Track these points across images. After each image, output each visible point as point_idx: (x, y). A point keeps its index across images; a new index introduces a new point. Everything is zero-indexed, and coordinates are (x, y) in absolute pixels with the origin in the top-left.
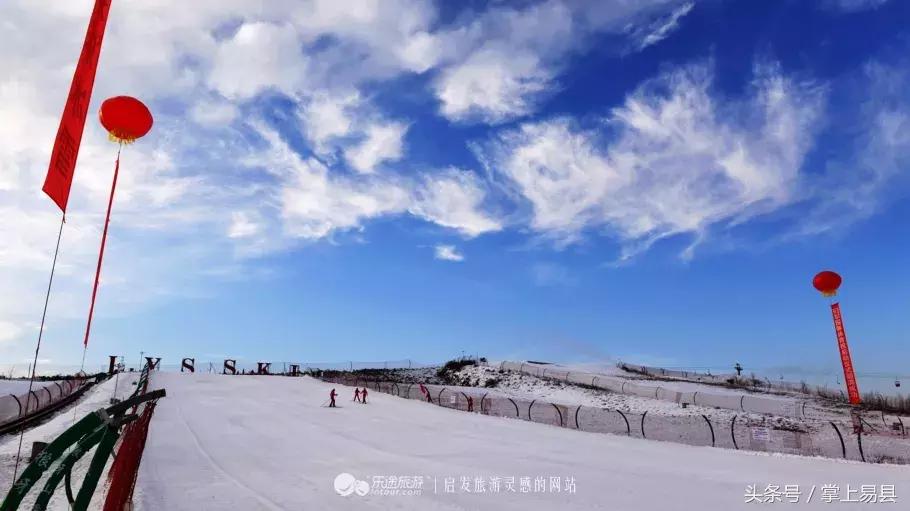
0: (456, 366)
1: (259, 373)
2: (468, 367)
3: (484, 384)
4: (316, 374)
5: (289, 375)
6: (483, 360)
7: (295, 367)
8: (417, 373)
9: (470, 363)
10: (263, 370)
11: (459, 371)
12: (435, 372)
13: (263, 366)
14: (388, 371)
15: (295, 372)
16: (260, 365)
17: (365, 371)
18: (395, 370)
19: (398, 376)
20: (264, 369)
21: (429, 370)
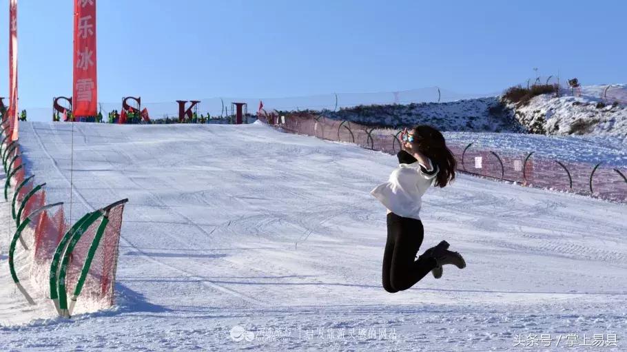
0: (521, 95)
1: (181, 120)
2: (541, 99)
3: (568, 128)
4: (271, 119)
5: (229, 120)
6: (574, 83)
7: (239, 106)
8: (452, 110)
9: (548, 90)
10: (186, 115)
11: (526, 104)
12: (484, 107)
13: (187, 106)
14: (401, 107)
15: (240, 117)
16: (182, 104)
17: (359, 110)
18: (412, 107)
19: (418, 115)
20: (189, 111)
21: (474, 104)
